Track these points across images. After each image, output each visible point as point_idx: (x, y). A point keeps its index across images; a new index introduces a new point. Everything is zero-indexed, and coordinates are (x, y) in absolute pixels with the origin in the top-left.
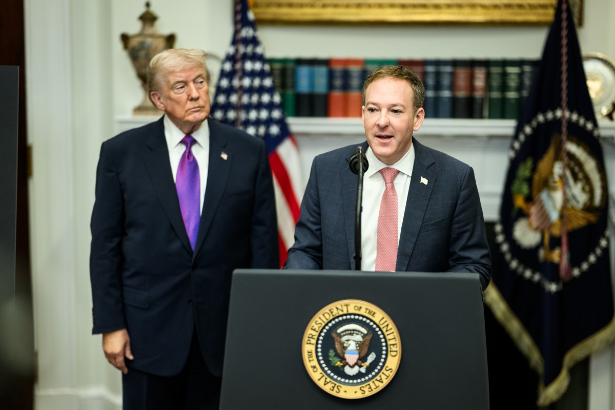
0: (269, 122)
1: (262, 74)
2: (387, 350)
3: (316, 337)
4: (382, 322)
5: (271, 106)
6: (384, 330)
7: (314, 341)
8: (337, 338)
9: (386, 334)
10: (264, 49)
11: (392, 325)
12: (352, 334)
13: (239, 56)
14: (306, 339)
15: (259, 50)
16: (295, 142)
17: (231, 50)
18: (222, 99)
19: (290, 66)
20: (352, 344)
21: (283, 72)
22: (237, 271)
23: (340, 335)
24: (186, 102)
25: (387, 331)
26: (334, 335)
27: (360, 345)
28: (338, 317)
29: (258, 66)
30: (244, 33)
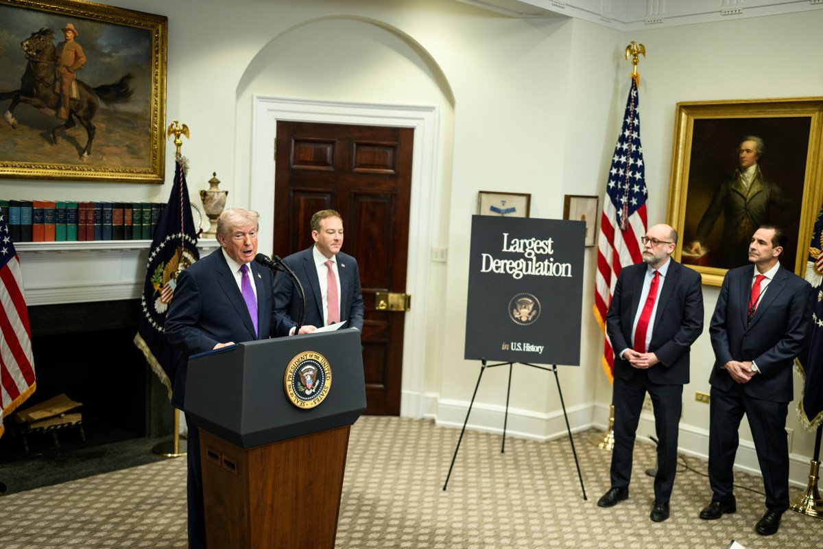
2: (325, 377)
3: (291, 376)
4: (322, 362)
7: (291, 379)
8: (301, 375)
9: (324, 368)
11: (327, 363)
12: (308, 371)
14: (287, 378)
16: (18, 259)
20: (308, 377)
27: (312, 377)
28: (301, 362)
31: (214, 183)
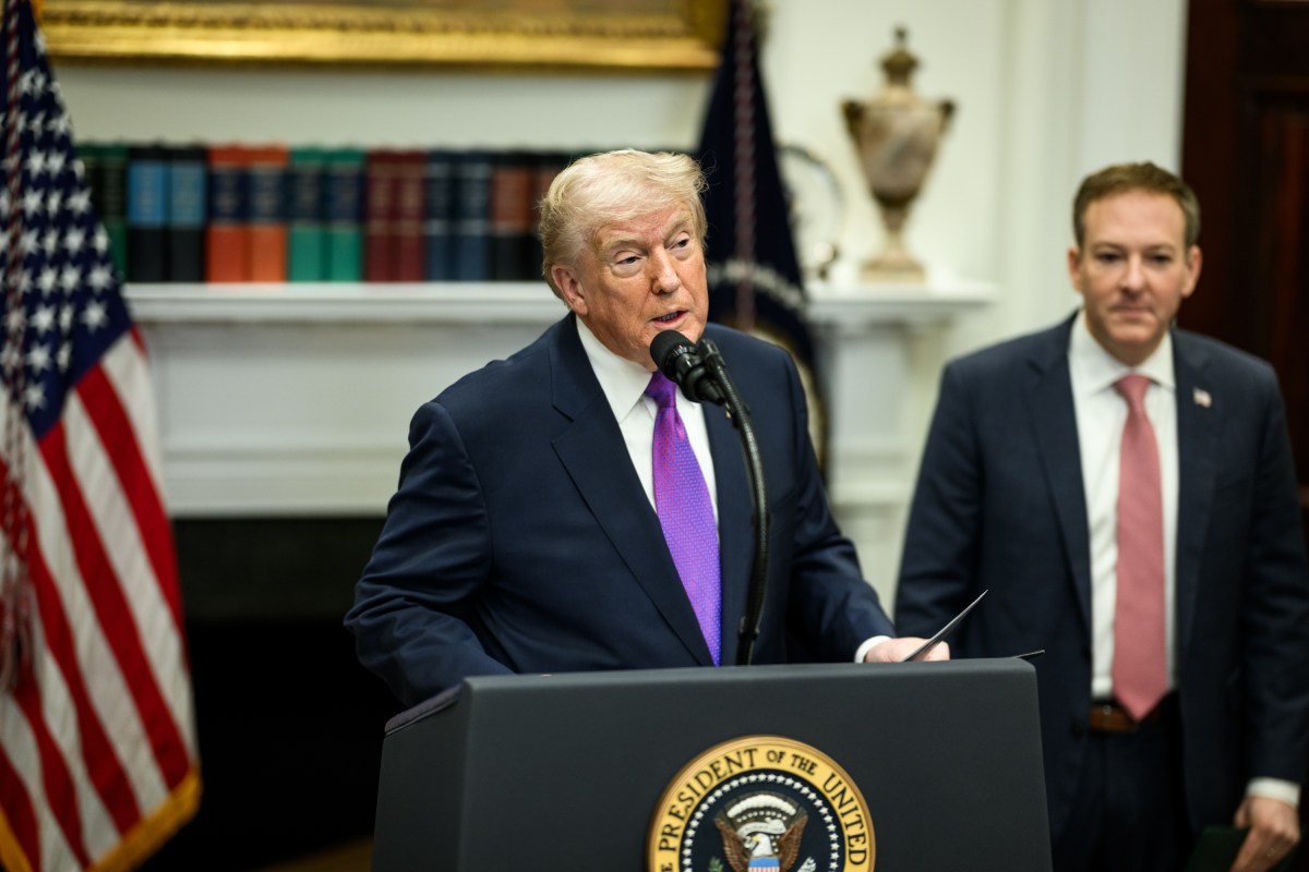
0: (82, 296)
1: (66, 183)
2: (841, 851)
3: (679, 832)
4: (829, 787)
5: (87, 259)
6: (836, 804)
7: (674, 842)
8: (727, 831)
9: (839, 812)
10: (70, 121)
11: (852, 792)
12: (760, 819)
13: (13, 139)
14: (657, 838)
15: (60, 125)
16: (140, 343)
19: (114, 162)
20: (762, 842)
21: (98, 176)
23: (734, 824)
25: (841, 805)
26: (721, 823)
27: (779, 843)
28: (728, 781)
29: (56, 163)
30: (25, 84)
31: (899, 68)
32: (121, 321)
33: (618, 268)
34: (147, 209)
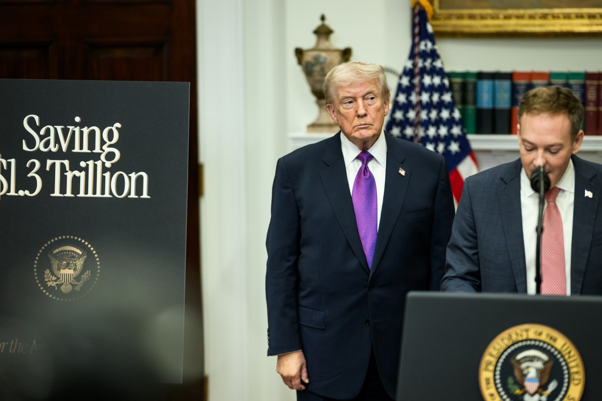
0: (448, 139)
1: (441, 89)
2: (569, 378)
3: (494, 363)
4: (563, 349)
5: (450, 123)
6: (566, 357)
7: (491, 368)
8: (516, 365)
9: (569, 361)
10: (443, 63)
11: (574, 352)
12: (531, 361)
13: (417, 70)
14: (483, 365)
15: (438, 64)
16: (474, 160)
17: (409, 65)
18: (399, 115)
19: (471, 80)
20: (532, 371)
21: (464, 86)
22: (412, 294)
23: (519, 362)
24: (354, 118)
25: (569, 357)
26: (513, 362)
27: (540, 372)
28: (517, 342)
29: (437, 80)
30: (422, 47)
32: (466, 150)
33: (344, 105)
34: (485, 101)
